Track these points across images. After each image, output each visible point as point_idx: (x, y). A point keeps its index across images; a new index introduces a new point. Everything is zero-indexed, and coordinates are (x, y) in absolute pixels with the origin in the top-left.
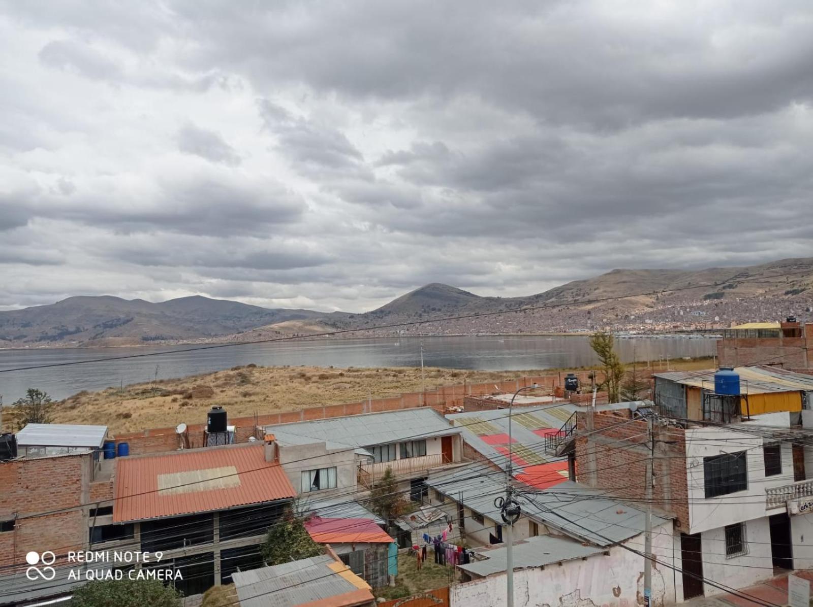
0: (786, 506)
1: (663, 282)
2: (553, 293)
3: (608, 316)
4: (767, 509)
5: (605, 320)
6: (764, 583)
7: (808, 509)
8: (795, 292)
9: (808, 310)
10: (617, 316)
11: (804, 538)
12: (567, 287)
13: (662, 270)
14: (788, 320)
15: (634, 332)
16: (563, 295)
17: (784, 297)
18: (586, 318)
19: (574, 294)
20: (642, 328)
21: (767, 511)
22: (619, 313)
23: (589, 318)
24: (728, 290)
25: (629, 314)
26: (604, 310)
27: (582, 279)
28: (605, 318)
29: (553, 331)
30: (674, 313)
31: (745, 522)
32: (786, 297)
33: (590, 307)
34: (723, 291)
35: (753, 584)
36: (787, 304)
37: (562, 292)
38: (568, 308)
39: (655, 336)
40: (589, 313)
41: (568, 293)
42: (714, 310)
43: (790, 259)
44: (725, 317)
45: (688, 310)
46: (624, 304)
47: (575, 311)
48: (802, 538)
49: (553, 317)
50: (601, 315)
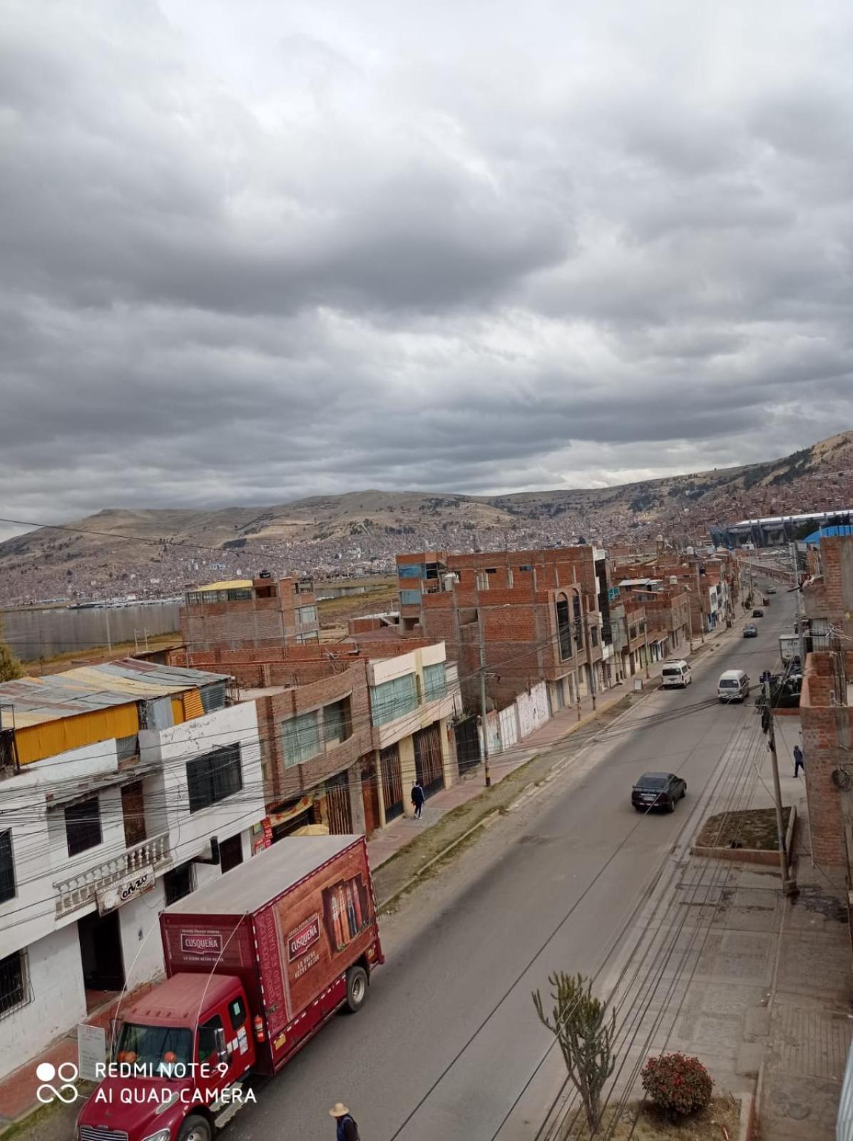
0: (96, 901)
1: (172, 527)
2: (11, 547)
3: (99, 577)
4: (58, 918)
5: (93, 583)
6: (68, 1036)
7: (137, 892)
8: (323, 536)
9: (337, 557)
10: (111, 575)
11: (144, 934)
12: (35, 536)
13: (168, 511)
14: (261, 576)
15: (134, 597)
16: (28, 549)
17: (312, 542)
18: (66, 581)
19: (45, 546)
20: (145, 590)
21: (59, 921)
22: (114, 572)
23: (69, 582)
24: (250, 536)
25: (128, 573)
26: (92, 569)
27: (57, 524)
28: (93, 579)
29: (13, 604)
30: (187, 568)
31: (26, 947)
32: (314, 542)
33: (70, 565)
34: (246, 537)
35: (44, 1049)
36: (316, 550)
37: (25, 544)
38: (36, 568)
39: (162, 600)
40: (69, 573)
41: (34, 545)
42: (235, 561)
43: (318, 497)
44: (248, 569)
45: (204, 562)
46: (120, 559)
47: (48, 572)
48: (140, 934)
49: (12, 584)
50: (87, 576)
